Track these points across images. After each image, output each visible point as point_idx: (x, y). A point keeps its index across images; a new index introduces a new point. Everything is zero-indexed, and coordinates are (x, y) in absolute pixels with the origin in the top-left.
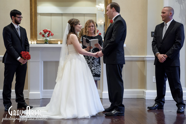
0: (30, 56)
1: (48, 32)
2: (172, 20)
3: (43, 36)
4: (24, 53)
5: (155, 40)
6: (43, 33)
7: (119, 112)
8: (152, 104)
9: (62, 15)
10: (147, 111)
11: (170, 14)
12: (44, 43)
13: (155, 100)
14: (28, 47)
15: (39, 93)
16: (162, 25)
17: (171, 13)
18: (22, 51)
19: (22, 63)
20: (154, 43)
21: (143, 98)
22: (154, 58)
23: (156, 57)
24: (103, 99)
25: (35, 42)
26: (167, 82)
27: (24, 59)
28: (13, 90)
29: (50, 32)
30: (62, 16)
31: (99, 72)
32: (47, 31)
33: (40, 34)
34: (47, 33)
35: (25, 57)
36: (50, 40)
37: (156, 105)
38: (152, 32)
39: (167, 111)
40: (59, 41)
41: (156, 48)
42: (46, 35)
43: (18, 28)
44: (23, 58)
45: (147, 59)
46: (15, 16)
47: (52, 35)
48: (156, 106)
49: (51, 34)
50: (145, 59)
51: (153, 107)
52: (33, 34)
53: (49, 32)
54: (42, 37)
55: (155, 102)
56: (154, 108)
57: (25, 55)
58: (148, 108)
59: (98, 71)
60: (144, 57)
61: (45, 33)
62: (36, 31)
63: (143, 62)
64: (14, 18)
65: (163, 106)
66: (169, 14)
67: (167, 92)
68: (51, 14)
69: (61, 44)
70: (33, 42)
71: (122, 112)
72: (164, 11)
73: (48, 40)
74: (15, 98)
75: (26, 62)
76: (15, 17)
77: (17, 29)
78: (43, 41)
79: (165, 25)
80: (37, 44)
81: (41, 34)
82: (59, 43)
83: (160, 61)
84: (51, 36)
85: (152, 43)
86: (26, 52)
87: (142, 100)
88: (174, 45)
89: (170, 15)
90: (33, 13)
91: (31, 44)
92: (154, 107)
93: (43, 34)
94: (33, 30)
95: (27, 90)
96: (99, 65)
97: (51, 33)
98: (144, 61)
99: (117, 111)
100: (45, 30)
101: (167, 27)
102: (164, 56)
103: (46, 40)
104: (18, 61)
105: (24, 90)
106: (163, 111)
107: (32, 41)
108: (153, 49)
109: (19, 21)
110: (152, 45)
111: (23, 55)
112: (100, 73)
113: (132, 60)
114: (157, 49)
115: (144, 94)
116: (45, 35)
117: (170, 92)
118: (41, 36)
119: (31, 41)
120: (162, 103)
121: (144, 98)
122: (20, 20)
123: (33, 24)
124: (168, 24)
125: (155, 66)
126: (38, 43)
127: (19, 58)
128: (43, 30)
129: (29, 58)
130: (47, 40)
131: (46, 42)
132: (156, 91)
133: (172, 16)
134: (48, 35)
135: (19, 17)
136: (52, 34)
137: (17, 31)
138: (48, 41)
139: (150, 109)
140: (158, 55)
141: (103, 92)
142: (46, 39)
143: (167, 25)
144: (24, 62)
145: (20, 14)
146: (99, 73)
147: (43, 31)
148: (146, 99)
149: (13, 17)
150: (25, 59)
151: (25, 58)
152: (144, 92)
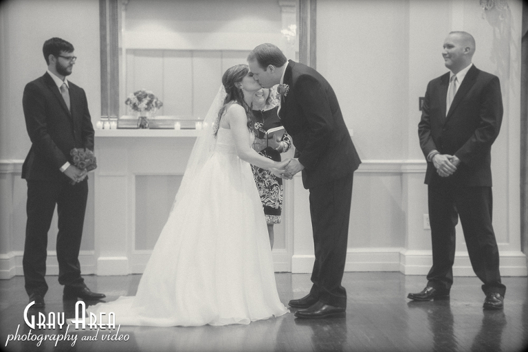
0: (95, 162)
1: (148, 98)
2: (471, 65)
3: (135, 107)
4: (79, 152)
5: (426, 120)
6: (135, 100)
7: (332, 308)
8: (420, 286)
9: (191, 53)
10: (407, 306)
11: (466, 50)
12: (136, 126)
13: (429, 276)
14: (90, 138)
15: (125, 258)
16: (444, 80)
17: (469, 48)
18: (73, 148)
19: (73, 179)
20: (425, 127)
21: (399, 272)
22: (425, 167)
23: (430, 164)
24: (293, 275)
25: (114, 124)
26: (459, 229)
27: (80, 169)
28: (52, 253)
29: (152, 96)
30: (192, 56)
31: (278, 201)
32: (146, 96)
33: (126, 103)
34: (146, 101)
35: (82, 164)
36: (153, 118)
37: (431, 288)
38: (421, 99)
39: (459, 304)
40: (177, 120)
41: (429, 139)
42: (143, 105)
43: (64, 86)
44: (76, 166)
45: (408, 167)
46: (57, 55)
47: (159, 105)
48: (431, 290)
49: (156, 103)
50: (403, 168)
51: (422, 294)
52: (109, 102)
53: (150, 97)
54: (133, 110)
55: (427, 281)
56: (424, 297)
57: (83, 159)
58: (410, 296)
59: (275, 200)
60: (400, 165)
61: (140, 99)
62: (116, 94)
63: (399, 177)
64: (55, 59)
65: (448, 291)
66: (462, 49)
67: (457, 254)
68: (163, 53)
69: (181, 129)
70: (107, 125)
71: (339, 308)
72: (451, 43)
73: (148, 120)
74: (57, 272)
75: (83, 177)
76: (57, 58)
77: (61, 88)
78: (134, 120)
79: (451, 80)
80: (118, 128)
81: (129, 103)
82: (178, 125)
83: (441, 173)
84: (155, 109)
85: (419, 128)
86: (85, 151)
87: (396, 275)
88: (477, 132)
89: (466, 53)
90: (108, 48)
91: (103, 128)
92: (425, 294)
93: (135, 104)
94: (109, 92)
95: (93, 252)
96: (276, 185)
97: (155, 100)
98: (401, 174)
99: (327, 304)
100: (140, 93)
101: (458, 85)
102: (449, 159)
103: (143, 118)
104: (63, 175)
105: (81, 253)
106: (447, 305)
107: (104, 121)
108: (421, 143)
109: (69, 66)
110: (419, 131)
111: (77, 158)
112: (280, 204)
113: (371, 173)
114: (431, 143)
115: (400, 261)
116: (139, 106)
117: (466, 254)
118: (129, 107)
119: (101, 121)
120: (446, 283)
121: (401, 270)
122: (71, 65)
123: (109, 77)
124: (461, 76)
125: (427, 186)
126: (120, 126)
127: (66, 167)
128: (136, 91)
129: (92, 165)
130: (146, 117)
131: (143, 124)
132: (430, 253)
133: (471, 55)
134: (148, 104)
135: (68, 58)
136: (158, 102)
137: (61, 96)
138: (148, 122)
139: (416, 299)
140: (434, 156)
141: (294, 256)
142: (143, 116)
143: (456, 79)
144: (78, 177)
145: (69, 48)
146: (277, 205)
147: (135, 94)
148: (406, 274)
149: (51, 56)
150: (82, 170)
151: (81, 166)
152: (400, 254)
